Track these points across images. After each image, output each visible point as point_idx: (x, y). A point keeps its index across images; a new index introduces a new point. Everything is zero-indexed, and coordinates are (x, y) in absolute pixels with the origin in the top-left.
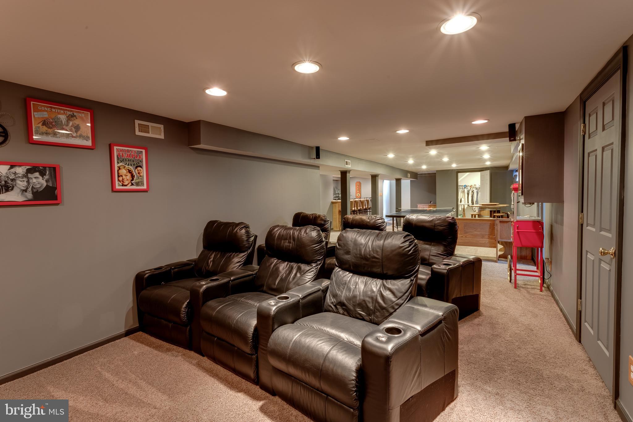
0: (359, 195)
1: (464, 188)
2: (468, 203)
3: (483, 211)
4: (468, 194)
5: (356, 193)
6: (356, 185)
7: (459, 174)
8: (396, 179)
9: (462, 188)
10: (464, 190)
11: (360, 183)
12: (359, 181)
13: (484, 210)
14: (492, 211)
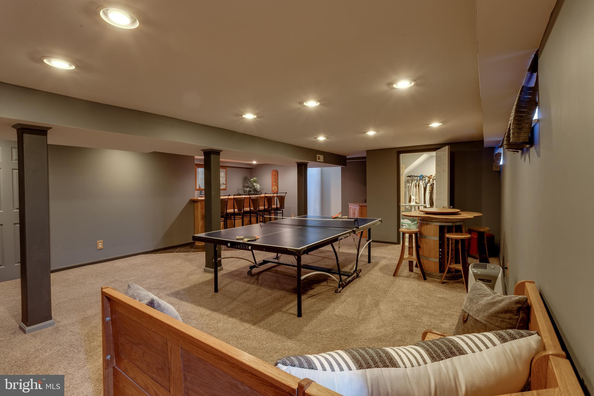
0: (275, 189)
1: (419, 180)
2: (425, 203)
3: (426, 227)
4: (425, 189)
5: (273, 185)
6: (273, 175)
7: (402, 156)
8: (298, 164)
9: (417, 180)
10: (419, 183)
11: (277, 172)
12: (275, 169)
13: (427, 224)
14: (444, 226)
